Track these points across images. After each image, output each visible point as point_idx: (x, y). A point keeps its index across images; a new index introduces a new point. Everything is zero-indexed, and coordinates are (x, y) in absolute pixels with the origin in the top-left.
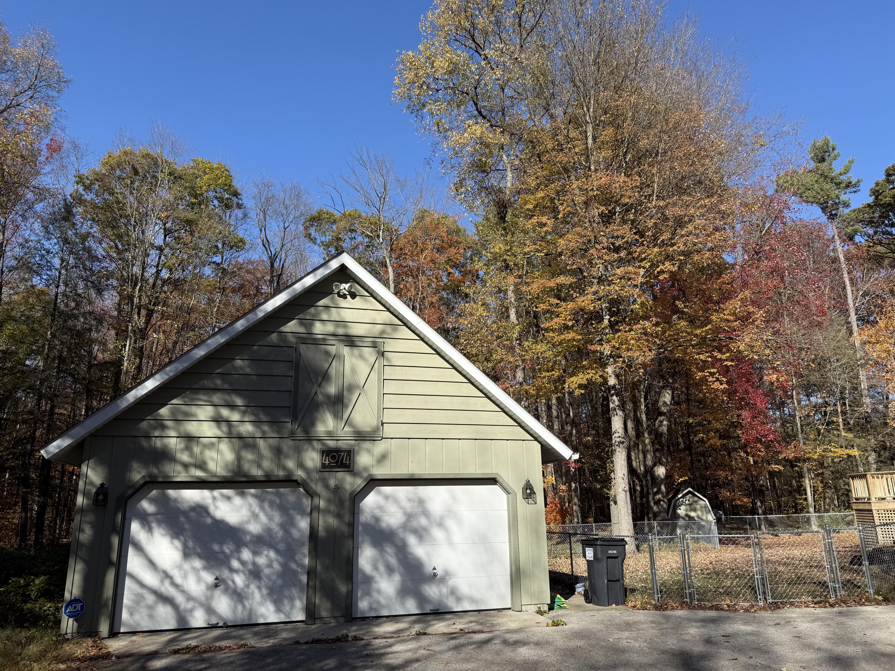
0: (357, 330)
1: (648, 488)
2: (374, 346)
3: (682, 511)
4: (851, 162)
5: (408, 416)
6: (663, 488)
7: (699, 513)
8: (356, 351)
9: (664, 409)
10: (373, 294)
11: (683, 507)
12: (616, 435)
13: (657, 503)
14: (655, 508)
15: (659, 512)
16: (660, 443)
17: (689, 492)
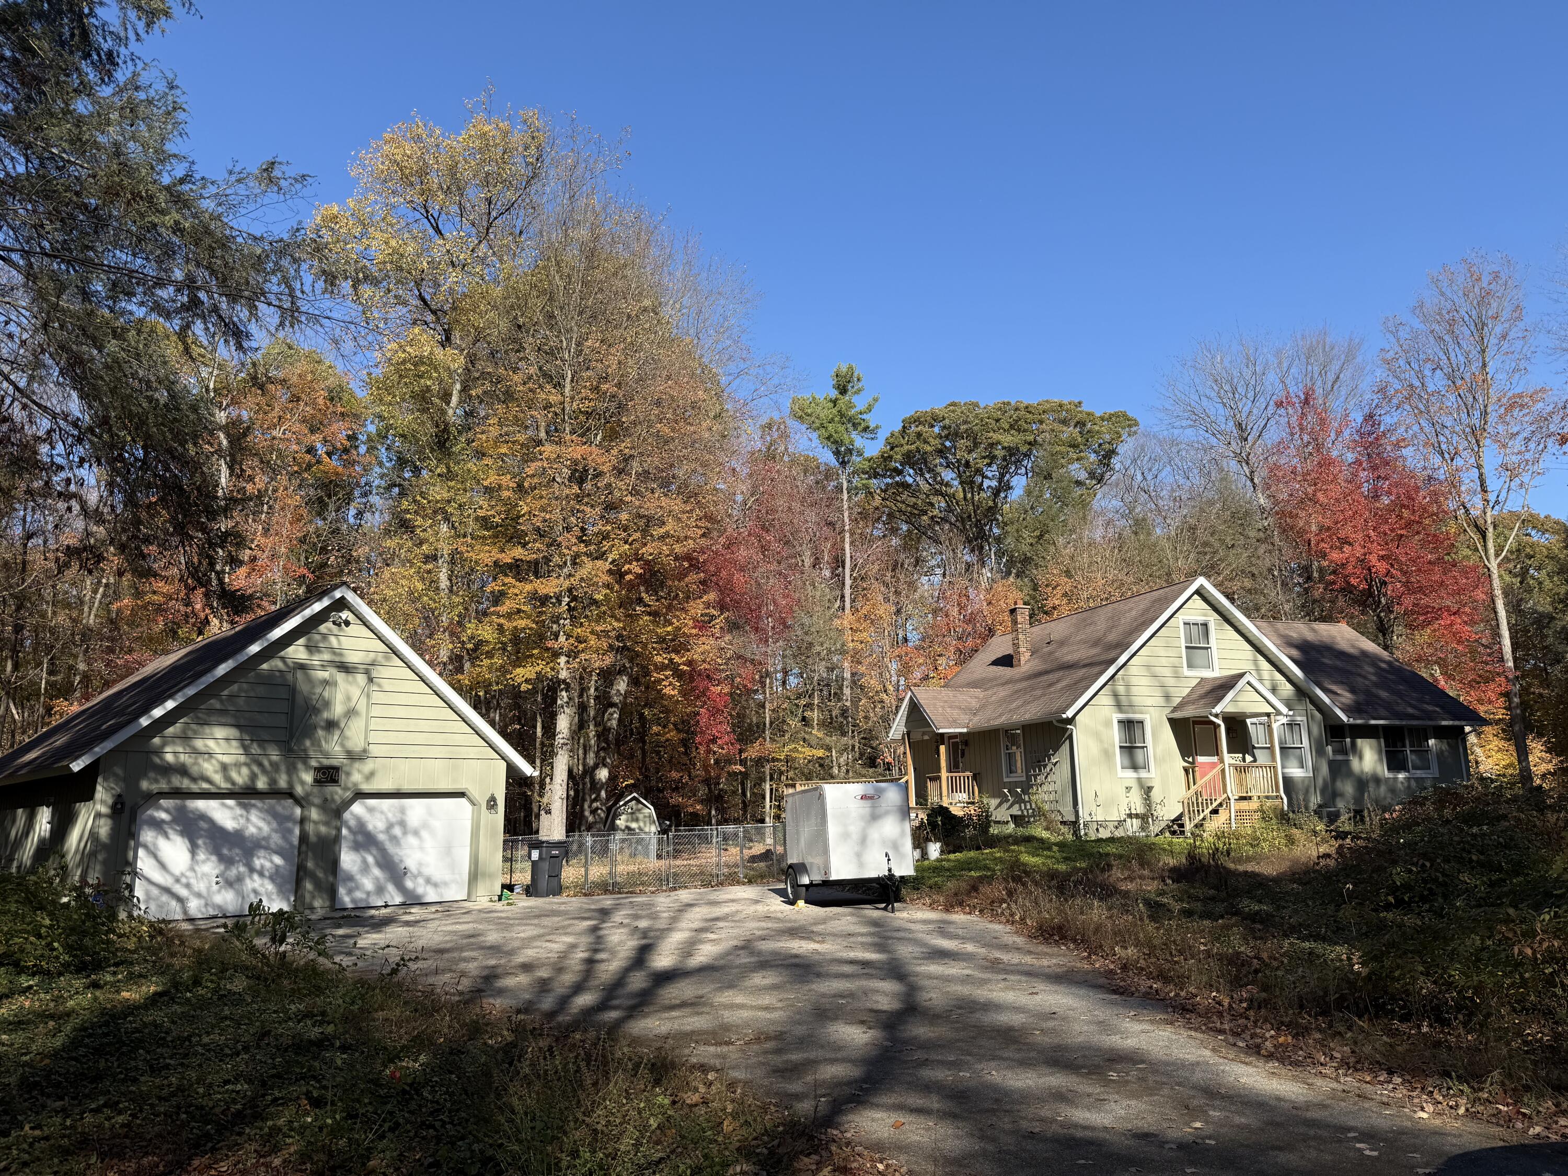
0: (352, 658)
1: (584, 794)
2: (367, 672)
3: (621, 822)
4: (876, 400)
5: (392, 737)
6: (603, 794)
7: (642, 824)
8: (350, 678)
9: (616, 699)
10: (365, 623)
11: (623, 817)
12: (560, 736)
13: (594, 812)
14: (591, 819)
15: (595, 823)
16: (607, 741)
17: (634, 798)
